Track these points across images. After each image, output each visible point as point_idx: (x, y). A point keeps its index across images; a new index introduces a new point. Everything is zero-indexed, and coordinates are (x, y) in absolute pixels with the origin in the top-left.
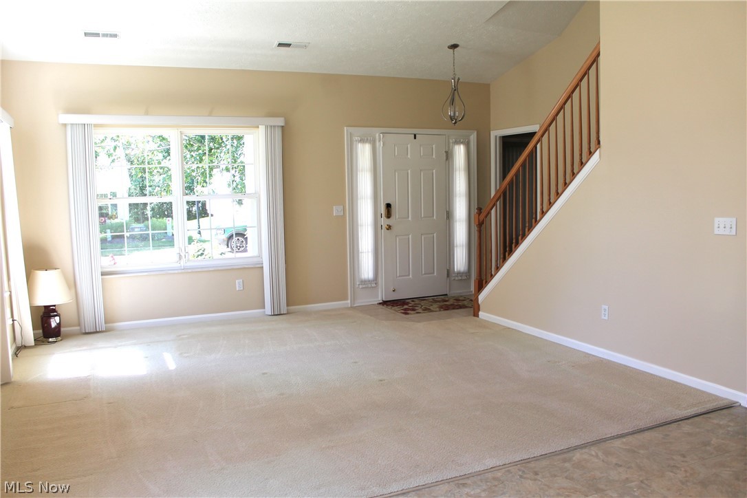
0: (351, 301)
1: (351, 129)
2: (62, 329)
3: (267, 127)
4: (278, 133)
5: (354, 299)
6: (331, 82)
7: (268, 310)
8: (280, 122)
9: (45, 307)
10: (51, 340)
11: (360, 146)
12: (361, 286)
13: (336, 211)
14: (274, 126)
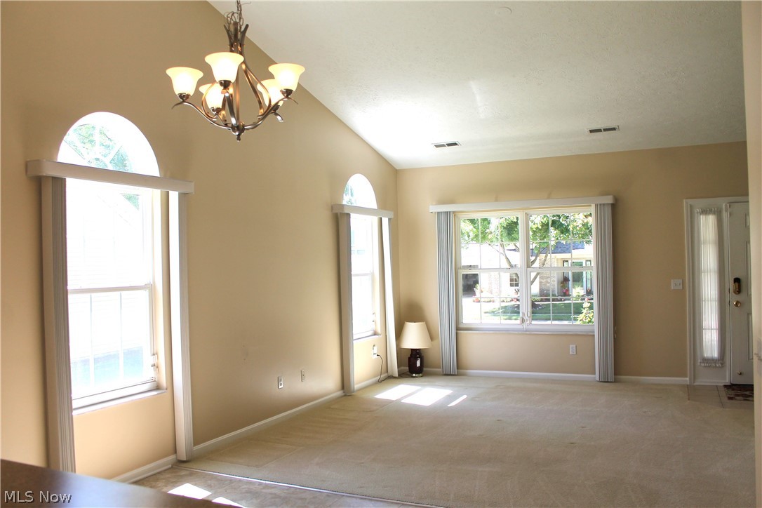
0: (690, 379)
1: (691, 202)
2: (424, 369)
3: (596, 205)
4: (608, 211)
5: (695, 377)
6: (666, 156)
7: (597, 376)
8: (609, 200)
9: (412, 349)
10: (414, 375)
11: (702, 218)
12: (702, 365)
13: (674, 284)
14: (604, 205)
